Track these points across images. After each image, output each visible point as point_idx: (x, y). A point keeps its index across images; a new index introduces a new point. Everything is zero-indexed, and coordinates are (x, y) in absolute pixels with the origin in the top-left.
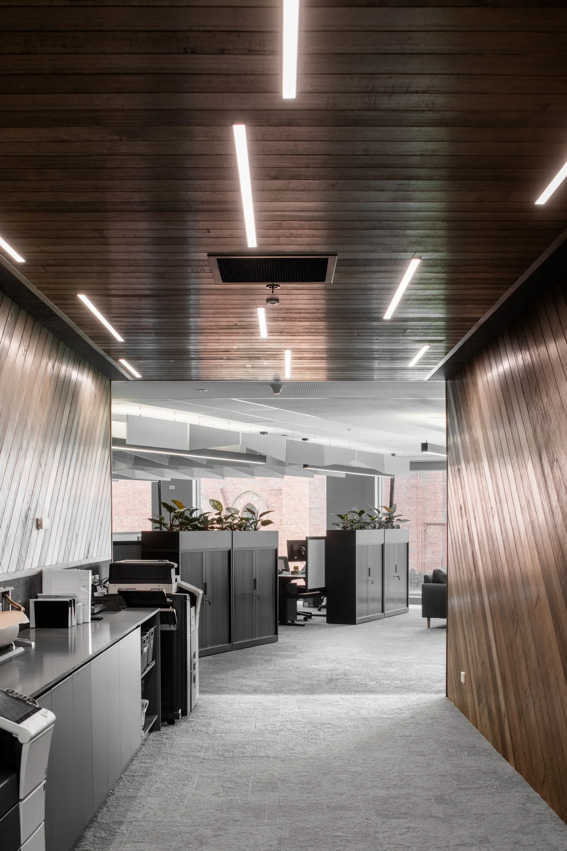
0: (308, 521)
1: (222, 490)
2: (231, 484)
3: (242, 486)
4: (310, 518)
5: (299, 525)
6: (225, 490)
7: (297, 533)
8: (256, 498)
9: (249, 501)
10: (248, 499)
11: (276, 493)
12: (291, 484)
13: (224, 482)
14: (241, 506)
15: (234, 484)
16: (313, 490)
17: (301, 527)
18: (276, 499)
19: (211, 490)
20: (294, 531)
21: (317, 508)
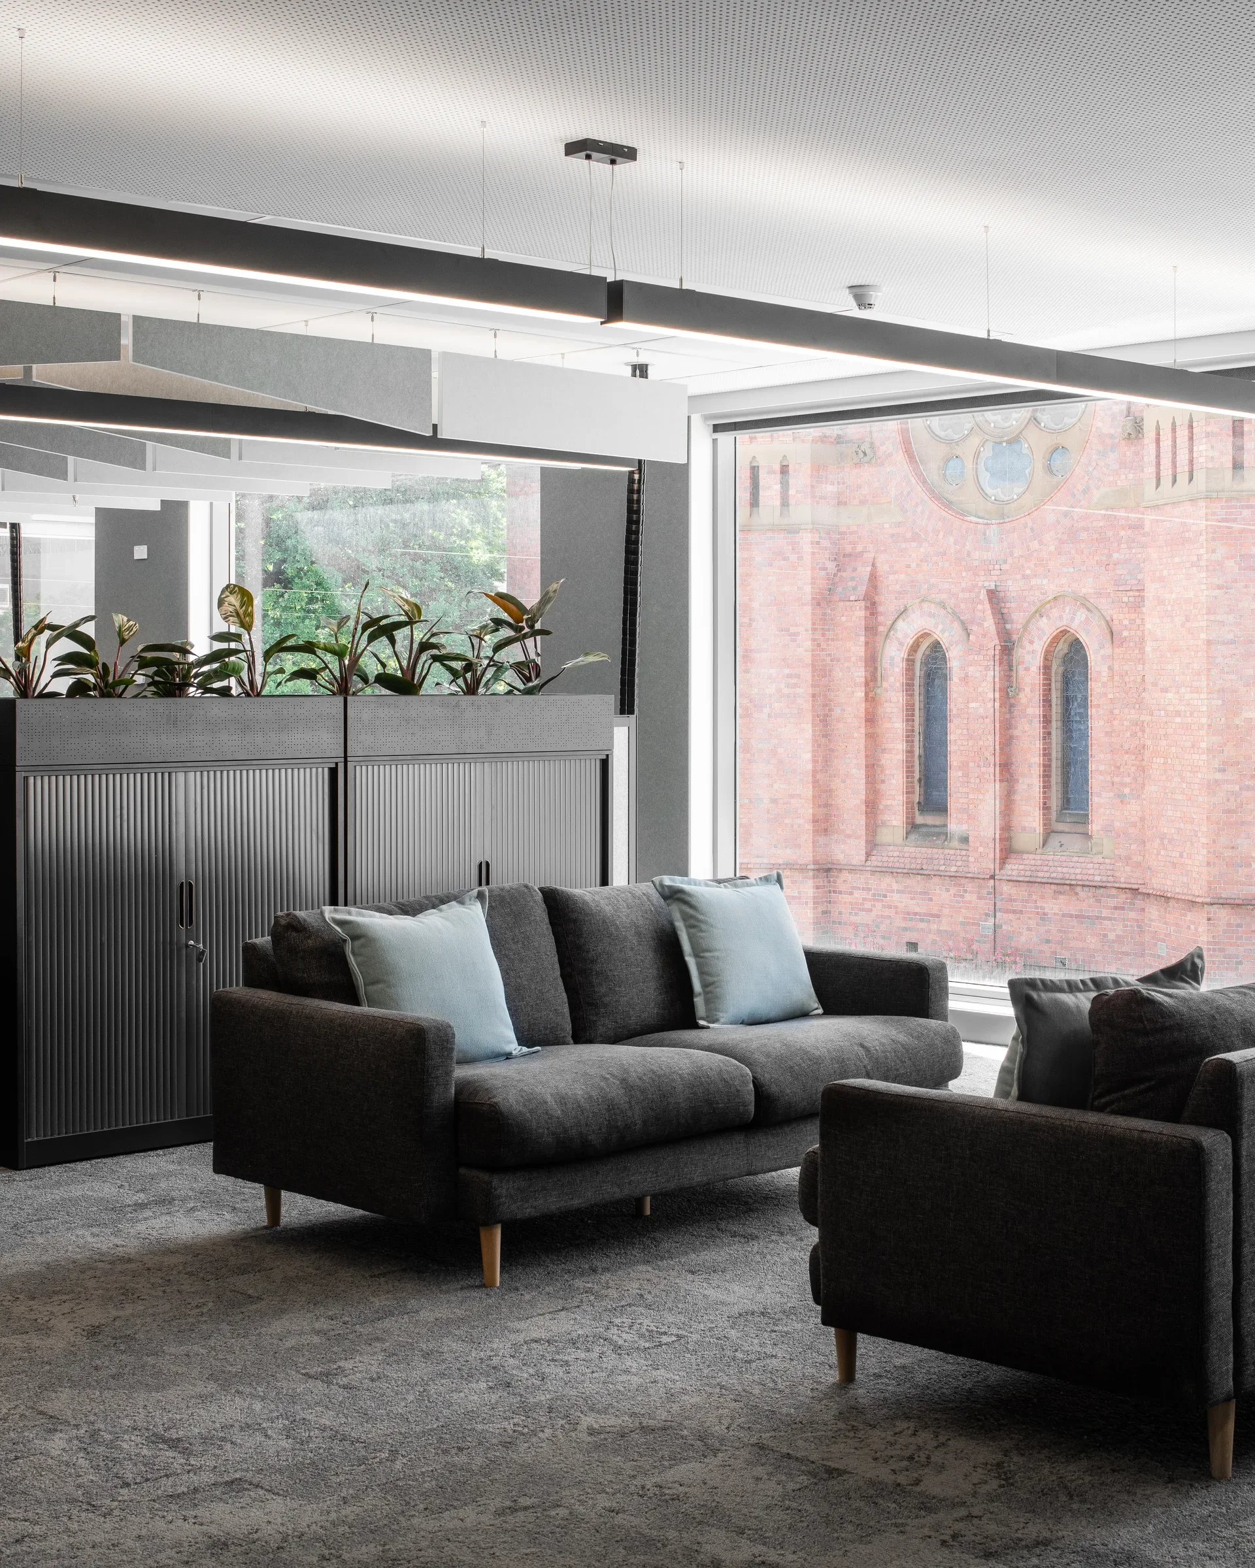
0: (1204, 678)
1: (993, 595)
2: (1019, 576)
3: (1045, 582)
4: (1209, 670)
5: (1183, 690)
6: (1002, 594)
7: (1178, 713)
8: (1081, 615)
9: (1061, 624)
10: (1061, 617)
11: (1132, 599)
12: (1165, 573)
13: (998, 572)
14: (1045, 639)
15: (1024, 577)
16: (1219, 587)
17: (1187, 696)
18: (1133, 616)
19: (967, 595)
20: (1170, 708)
21: (1232, 642)
